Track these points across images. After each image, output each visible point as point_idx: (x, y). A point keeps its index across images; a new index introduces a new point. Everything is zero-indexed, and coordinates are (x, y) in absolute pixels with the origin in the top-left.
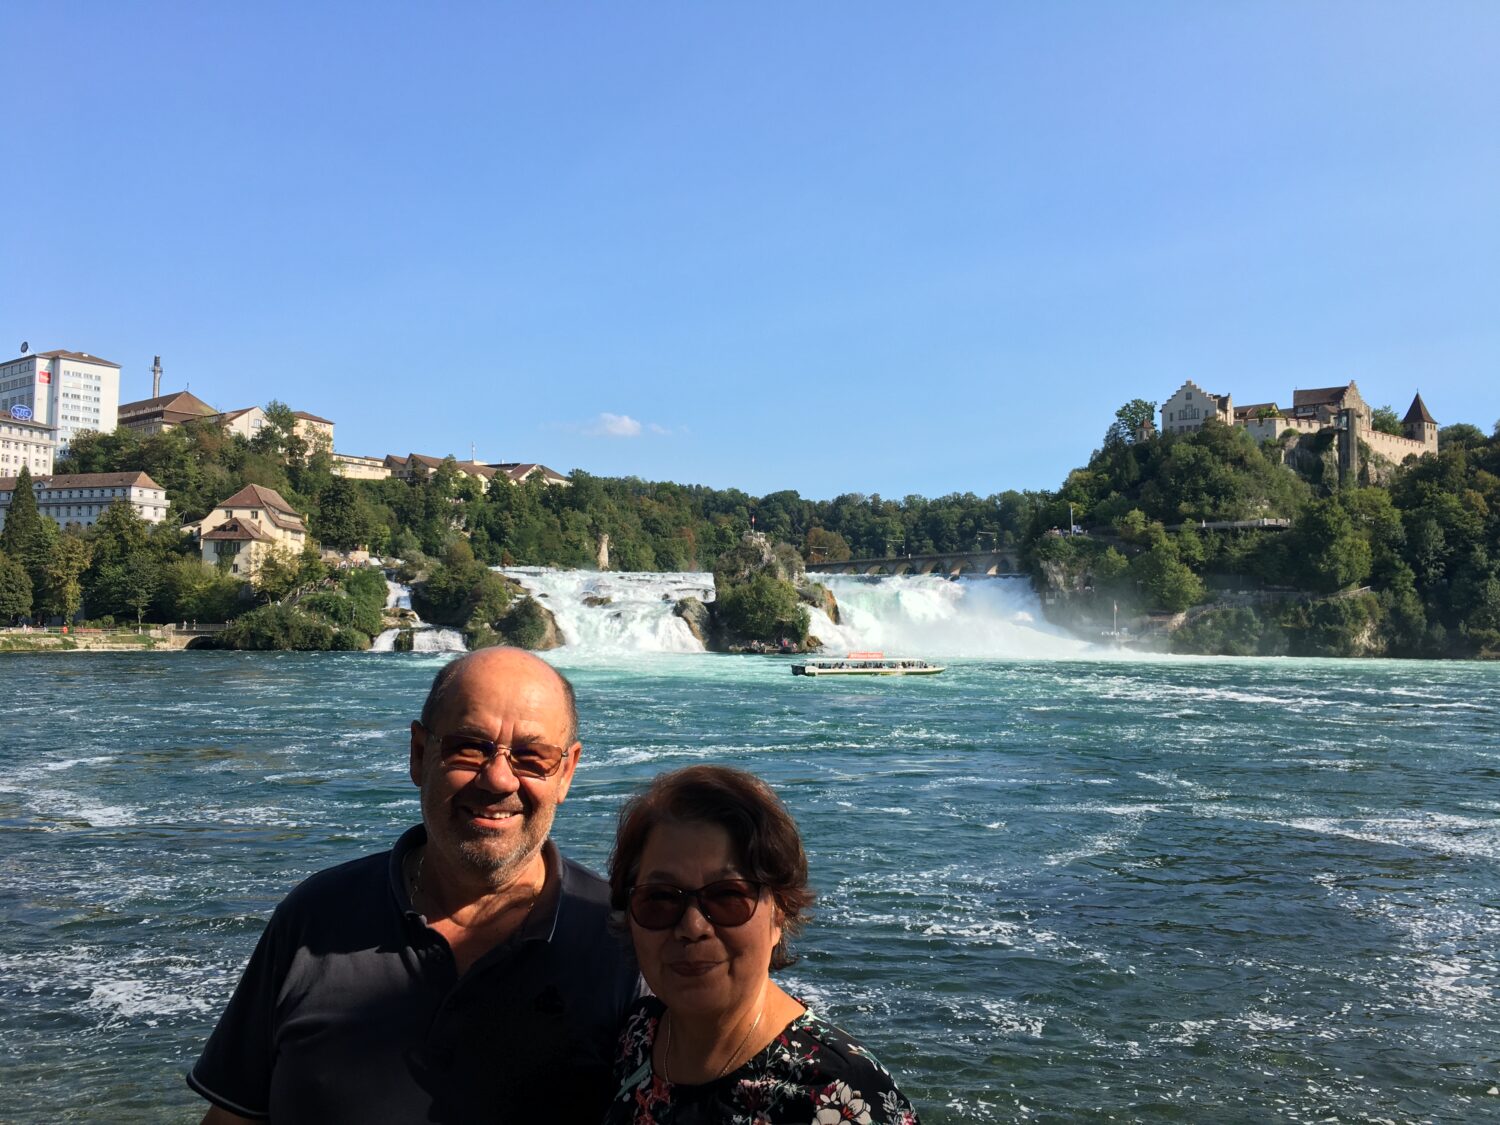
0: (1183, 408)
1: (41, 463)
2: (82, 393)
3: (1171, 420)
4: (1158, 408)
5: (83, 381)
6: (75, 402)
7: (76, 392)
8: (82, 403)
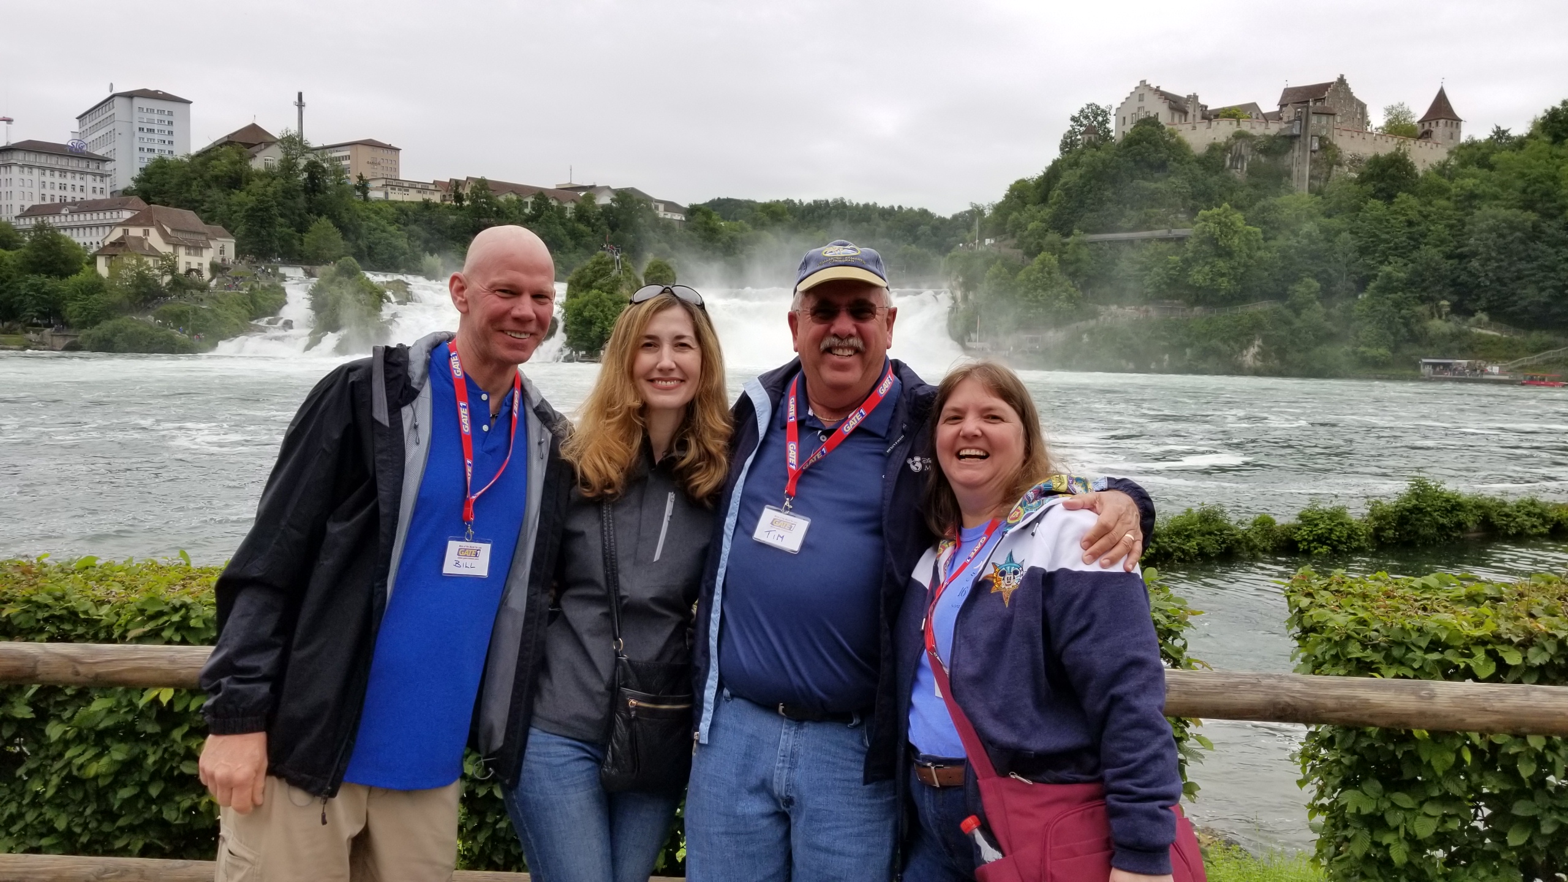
0: (1135, 111)
1: (98, 190)
2: (156, 127)
3: (1124, 123)
4: (1113, 112)
5: (156, 117)
6: (150, 136)
7: (150, 126)
8: (156, 137)
